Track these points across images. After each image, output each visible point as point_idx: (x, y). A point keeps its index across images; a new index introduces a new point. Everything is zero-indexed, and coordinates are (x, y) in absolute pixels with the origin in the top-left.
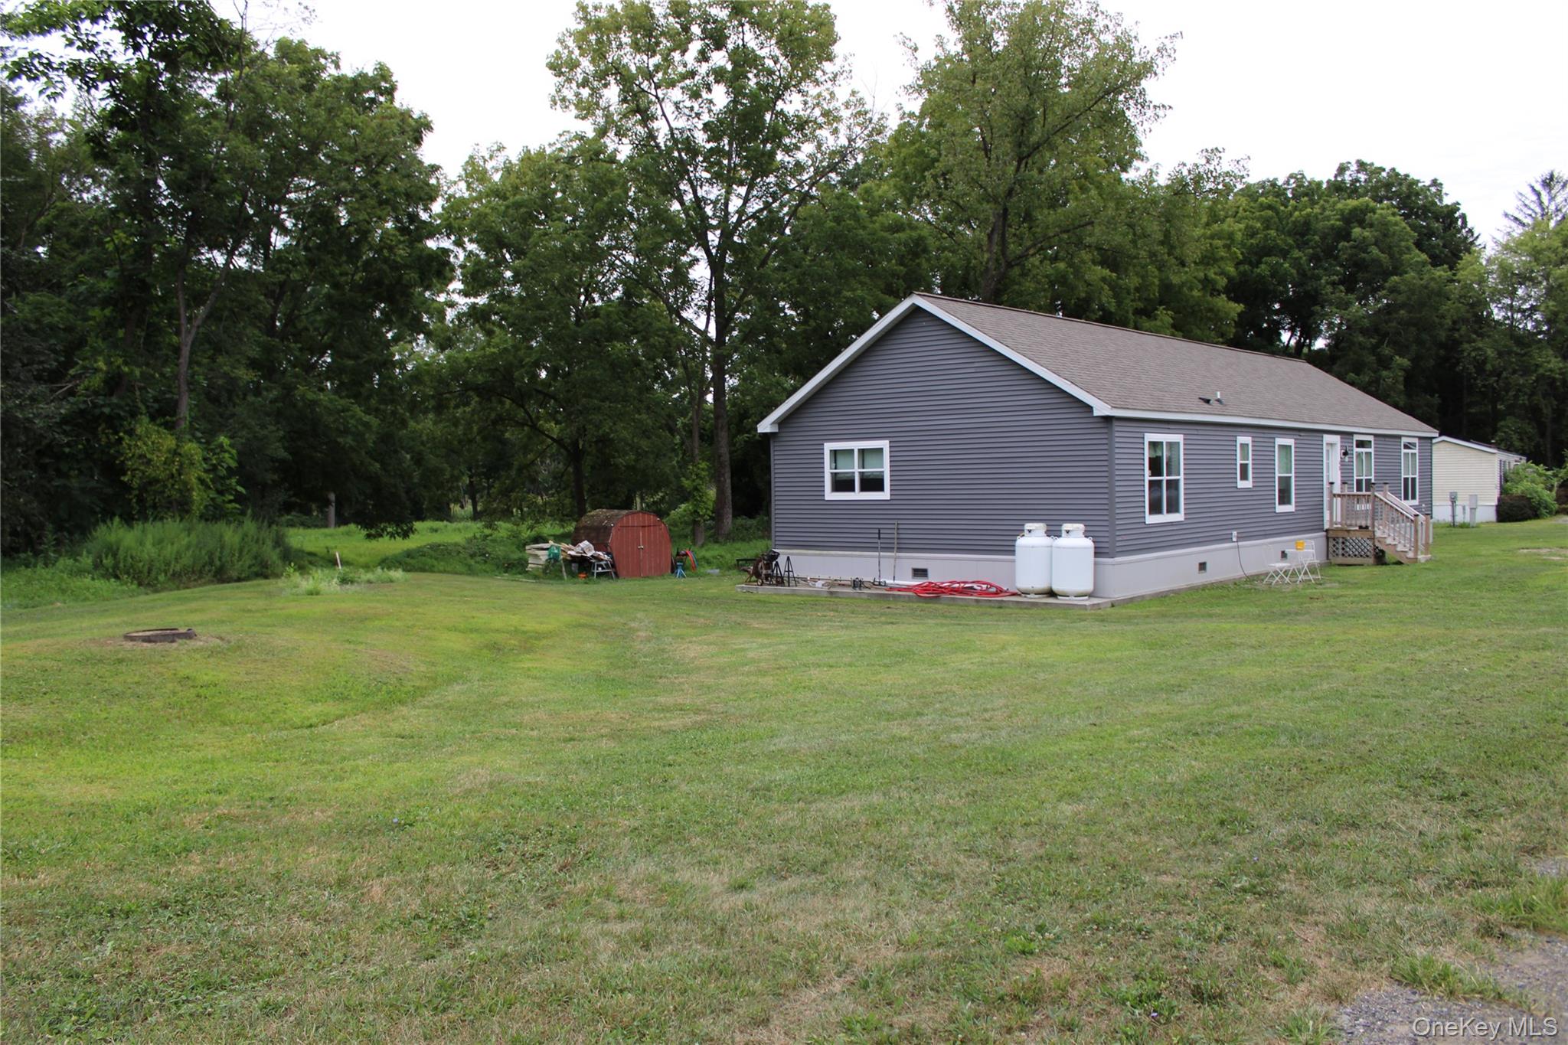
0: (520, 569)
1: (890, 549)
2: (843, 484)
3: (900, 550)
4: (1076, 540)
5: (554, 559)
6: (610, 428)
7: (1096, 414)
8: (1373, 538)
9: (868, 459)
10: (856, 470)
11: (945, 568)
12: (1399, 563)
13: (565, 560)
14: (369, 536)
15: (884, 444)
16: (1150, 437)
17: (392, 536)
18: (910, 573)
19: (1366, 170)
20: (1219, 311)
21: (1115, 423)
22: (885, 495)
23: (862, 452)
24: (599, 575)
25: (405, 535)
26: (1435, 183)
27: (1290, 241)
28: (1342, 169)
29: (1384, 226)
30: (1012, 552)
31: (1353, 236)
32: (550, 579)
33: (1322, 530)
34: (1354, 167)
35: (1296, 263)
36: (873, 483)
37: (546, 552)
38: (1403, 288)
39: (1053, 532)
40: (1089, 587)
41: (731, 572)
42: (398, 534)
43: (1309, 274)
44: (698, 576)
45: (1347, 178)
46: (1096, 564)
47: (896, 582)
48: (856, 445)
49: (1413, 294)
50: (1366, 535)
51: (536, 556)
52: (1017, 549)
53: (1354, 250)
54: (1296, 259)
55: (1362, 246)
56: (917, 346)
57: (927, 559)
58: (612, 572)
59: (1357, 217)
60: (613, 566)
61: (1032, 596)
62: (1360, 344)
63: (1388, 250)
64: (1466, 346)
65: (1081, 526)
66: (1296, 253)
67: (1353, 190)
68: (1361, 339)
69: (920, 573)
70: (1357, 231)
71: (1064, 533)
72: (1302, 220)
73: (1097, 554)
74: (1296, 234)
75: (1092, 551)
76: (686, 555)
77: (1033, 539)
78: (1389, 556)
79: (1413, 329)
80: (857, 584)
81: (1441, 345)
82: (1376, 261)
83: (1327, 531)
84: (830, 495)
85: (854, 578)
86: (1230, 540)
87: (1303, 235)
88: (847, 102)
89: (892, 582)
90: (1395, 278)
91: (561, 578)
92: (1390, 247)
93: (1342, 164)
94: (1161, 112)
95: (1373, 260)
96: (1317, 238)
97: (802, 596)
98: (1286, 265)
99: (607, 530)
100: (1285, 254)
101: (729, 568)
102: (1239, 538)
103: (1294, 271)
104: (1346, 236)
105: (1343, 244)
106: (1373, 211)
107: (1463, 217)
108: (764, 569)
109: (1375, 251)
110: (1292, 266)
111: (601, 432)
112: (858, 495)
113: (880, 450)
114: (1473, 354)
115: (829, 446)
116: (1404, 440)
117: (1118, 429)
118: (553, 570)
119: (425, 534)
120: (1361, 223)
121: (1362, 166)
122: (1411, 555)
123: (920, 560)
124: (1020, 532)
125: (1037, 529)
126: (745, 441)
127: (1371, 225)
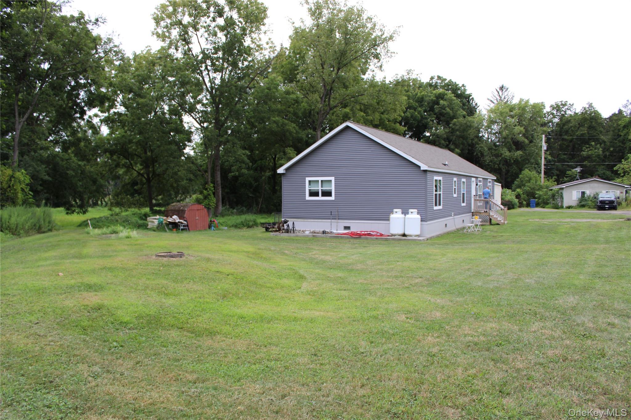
0: (144, 227)
1: (335, 219)
2: (314, 194)
3: (339, 219)
4: (414, 216)
5: (160, 224)
6: (178, 170)
7: (422, 169)
8: (489, 216)
9: (324, 184)
10: (320, 189)
11: (357, 226)
12: (498, 224)
13: (166, 224)
14: (67, 213)
15: (332, 179)
16: (436, 178)
17: (78, 213)
18: (343, 228)
19: (441, 79)
20: (397, 129)
21: (428, 173)
22: (333, 198)
23: (322, 181)
24: (182, 230)
25: (84, 213)
26: (463, 85)
27: (417, 104)
28: (432, 78)
29: (451, 100)
30: (389, 220)
31: (440, 103)
32: (161, 231)
33: (471, 212)
34: (436, 78)
35: (419, 112)
36: (327, 193)
37: (157, 220)
38: (457, 124)
39: (405, 213)
40: (418, 233)
41: (231, 228)
42: (81, 212)
43: (424, 117)
44: (220, 230)
45: (434, 81)
46: (421, 224)
47: (338, 231)
48: (320, 179)
49: (461, 126)
50: (486, 214)
51: (153, 222)
52: (391, 219)
53: (440, 109)
54: (419, 111)
55: (443, 108)
56: (347, 141)
57: (350, 223)
58: (187, 228)
59: (441, 96)
60: (187, 226)
61: (397, 236)
62: (443, 144)
63: (452, 109)
64: (477, 146)
65: (416, 210)
66: (420, 109)
67: (435, 86)
68: (443, 142)
69: (347, 228)
70: (442, 102)
71: (410, 213)
72: (421, 97)
73: (422, 221)
74: (418, 102)
75: (420, 220)
76: (214, 221)
77: (397, 215)
78: (493, 222)
79: (461, 139)
80: (324, 232)
81: (469, 145)
82: (448, 113)
83: (473, 213)
84: (308, 198)
85: (323, 230)
86: (451, 216)
87: (421, 103)
88: (267, 42)
89: (336, 231)
90: (455, 120)
91: (166, 231)
92: (453, 109)
93: (432, 77)
94: (393, 55)
95: (447, 113)
96: (426, 103)
97: (301, 237)
98: (416, 113)
99: (183, 211)
100: (415, 109)
101: (230, 227)
102: (455, 215)
103: (419, 116)
104: (438, 103)
105: (436, 106)
106: (446, 94)
107: (473, 99)
108: (278, 227)
109: (448, 109)
110: (418, 113)
111: (174, 171)
112: (320, 198)
113: (331, 181)
114: (480, 149)
115: (308, 179)
116: (489, 180)
117: (429, 174)
118: (161, 228)
119: (93, 213)
120: (442, 99)
121: (439, 77)
122: (502, 221)
123: (347, 223)
124: (392, 212)
125: (399, 211)
126: (232, 176)
127: (445, 100)
